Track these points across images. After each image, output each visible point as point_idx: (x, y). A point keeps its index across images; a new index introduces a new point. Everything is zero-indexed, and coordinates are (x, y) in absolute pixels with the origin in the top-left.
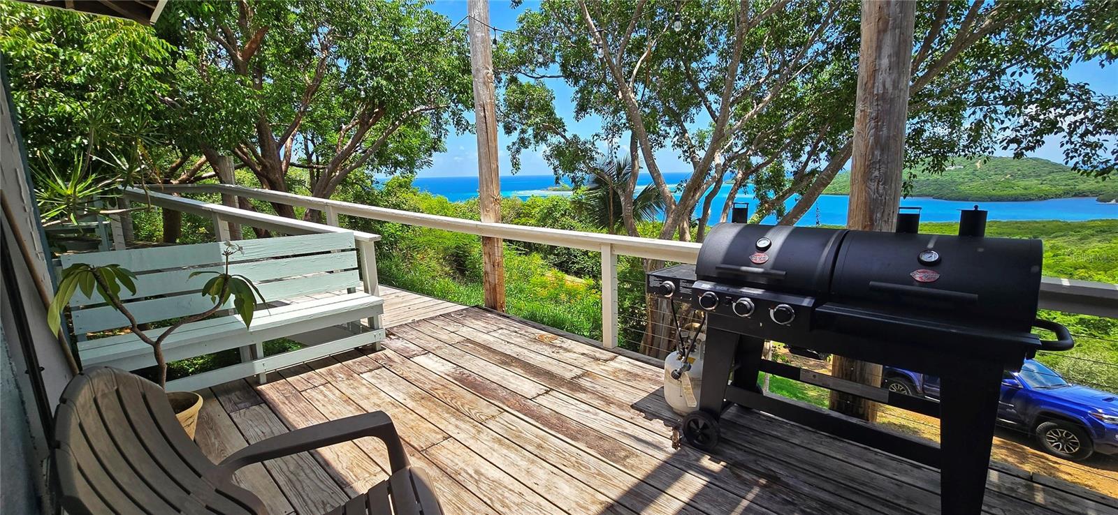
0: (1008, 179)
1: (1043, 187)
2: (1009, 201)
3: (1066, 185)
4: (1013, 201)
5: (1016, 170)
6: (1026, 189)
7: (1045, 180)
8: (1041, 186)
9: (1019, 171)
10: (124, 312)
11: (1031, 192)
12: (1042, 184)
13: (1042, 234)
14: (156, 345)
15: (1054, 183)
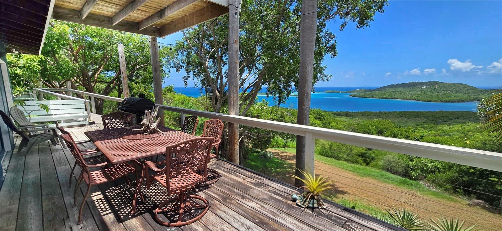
0: (450, 92)
1: (464, 96)
2: (449, 102)
3: (474, 96)
4: (451, 102)
5: (453, 89)
6: (457, 97)
7: (465, 93)
8: (463, 96)
9: (454, 89)
10: (23, 107)
11: (459, 98)
12: (464, 95)
13: (461, 117)
14: (29, 114)
15: (469, 95)
